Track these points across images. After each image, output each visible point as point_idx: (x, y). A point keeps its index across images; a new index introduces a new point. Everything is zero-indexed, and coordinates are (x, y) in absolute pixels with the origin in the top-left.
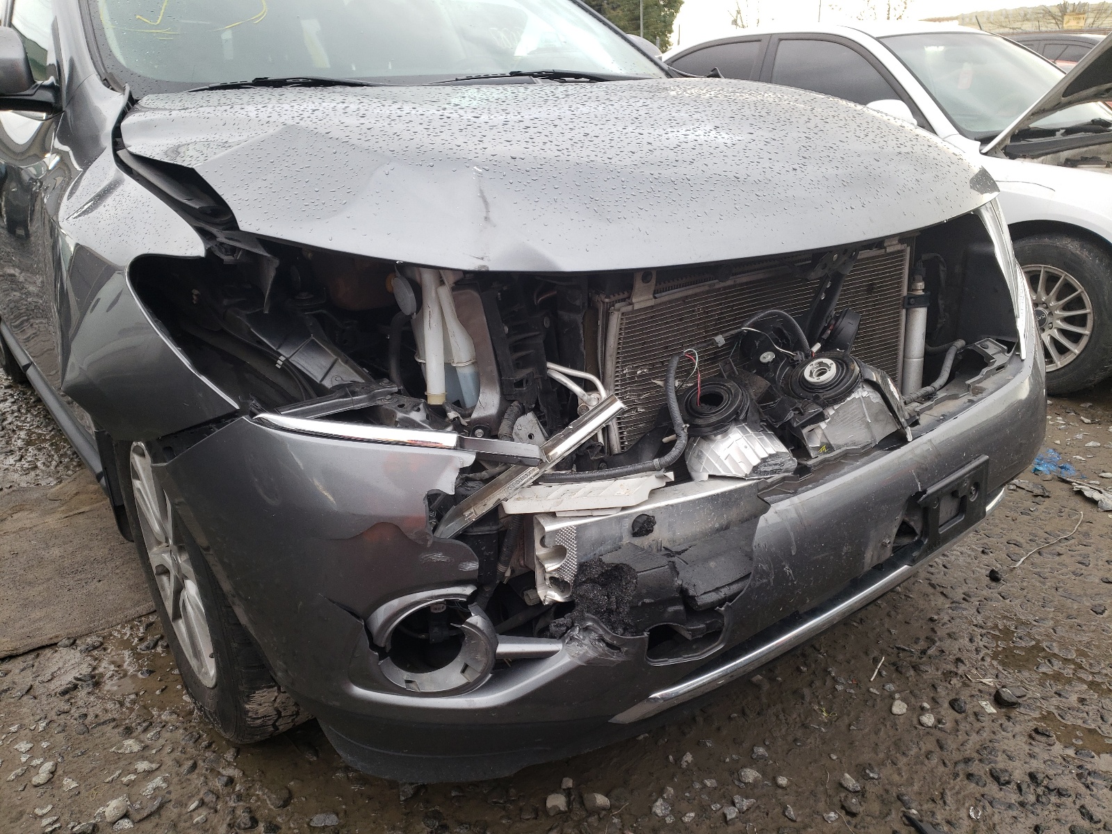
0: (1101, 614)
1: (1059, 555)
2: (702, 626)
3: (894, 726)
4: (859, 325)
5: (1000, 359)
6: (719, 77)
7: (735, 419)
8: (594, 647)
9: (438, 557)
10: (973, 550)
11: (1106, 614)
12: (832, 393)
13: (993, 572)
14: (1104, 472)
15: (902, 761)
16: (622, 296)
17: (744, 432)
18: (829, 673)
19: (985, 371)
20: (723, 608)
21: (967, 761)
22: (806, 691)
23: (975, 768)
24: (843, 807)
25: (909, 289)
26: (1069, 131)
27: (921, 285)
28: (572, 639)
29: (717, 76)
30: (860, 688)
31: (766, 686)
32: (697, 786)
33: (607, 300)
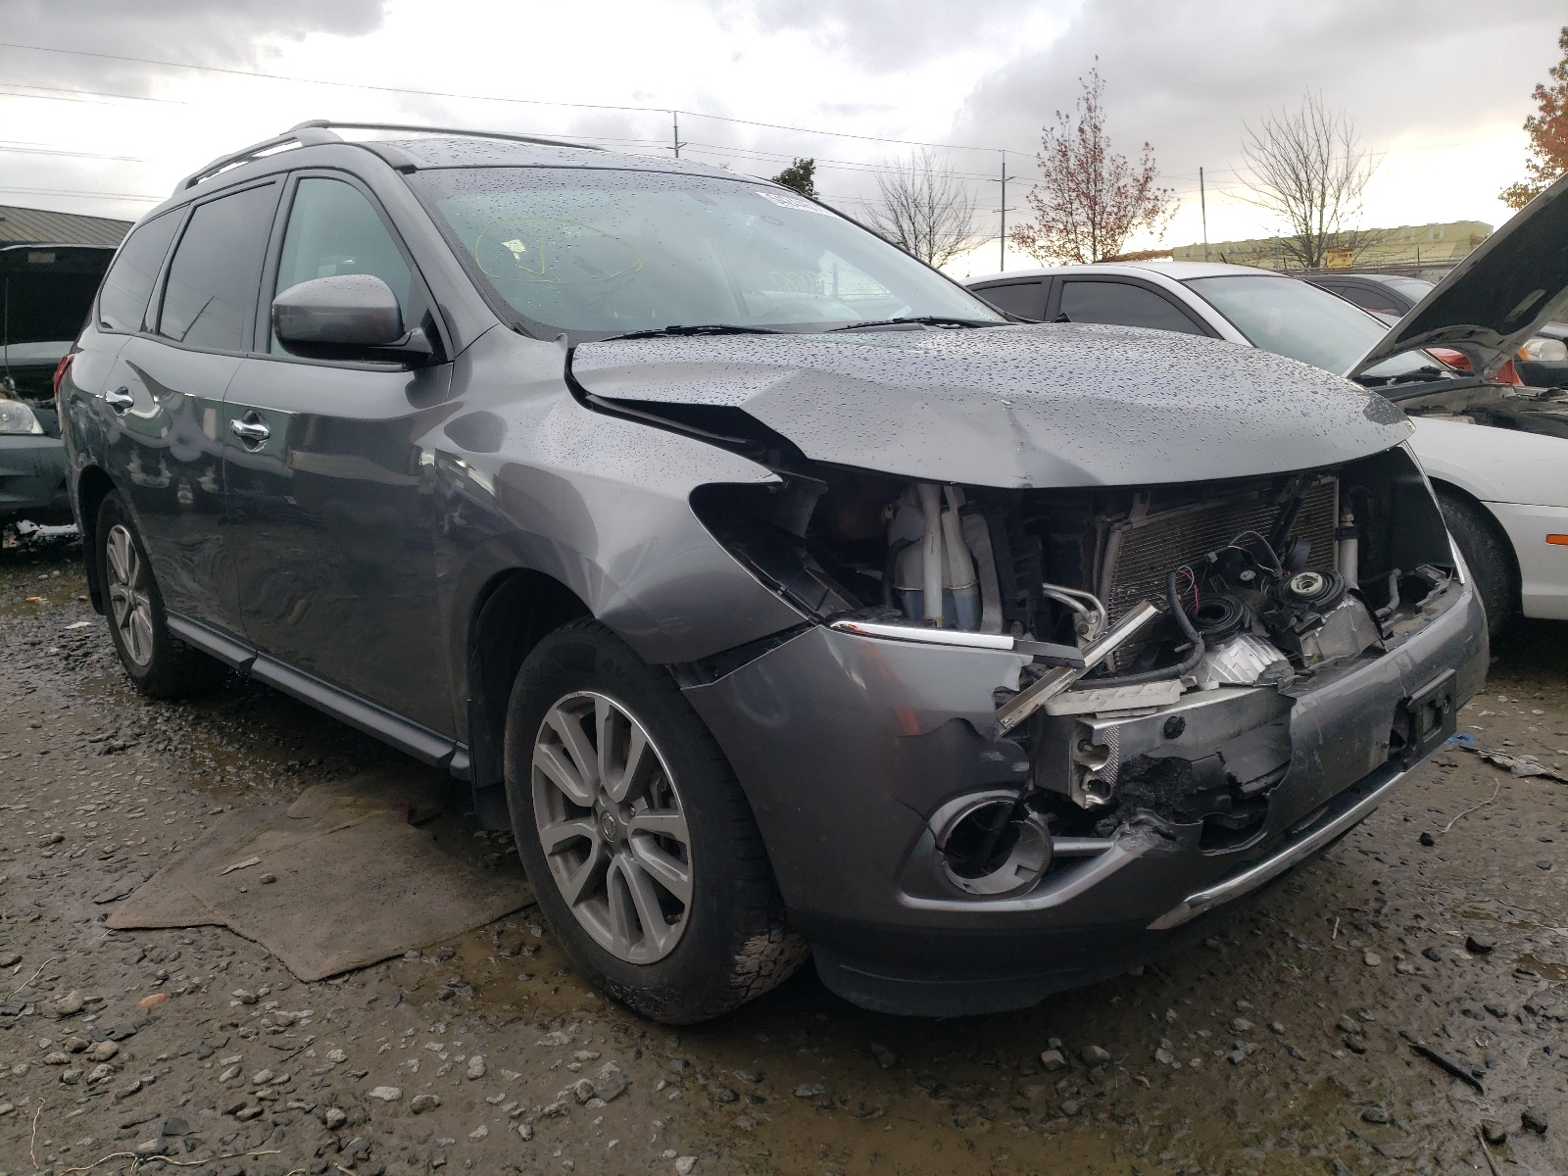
0: (1549, 869)
1: (1486, 819)
2: (1245, 816)
3: (1373, 975)
4: (1312, 549)
5: (1443, 584)
6: (1069, 321)
7: (1242, 629)
8: (1150, 838)
9: (997, 756)
10: (1396, 819)
11: (1553, 869)
12: (1324, 601)
13: (1424, 835)
14: (1506, 740)
15: (1393, 1005)
16: (1117, 517)
17: (1246, 640)
18: (1288, 934)
19: (1431, 594)
20: (1268, 794)
21: (1459, 1000)
22: (1270, 951)
23: (1468, 1005)
24: (1348, 1046)
25: (1340, 522)
26: (1400, 379)
27: (1350, 517)
28: (1123, 834)
29: (1067, 320)
30: (1324, 946)
31: (1225, 950)
32: (1193, 1036)
33: (1109, 520)
